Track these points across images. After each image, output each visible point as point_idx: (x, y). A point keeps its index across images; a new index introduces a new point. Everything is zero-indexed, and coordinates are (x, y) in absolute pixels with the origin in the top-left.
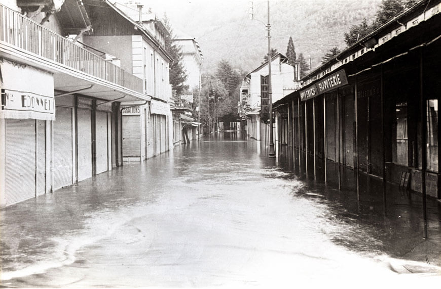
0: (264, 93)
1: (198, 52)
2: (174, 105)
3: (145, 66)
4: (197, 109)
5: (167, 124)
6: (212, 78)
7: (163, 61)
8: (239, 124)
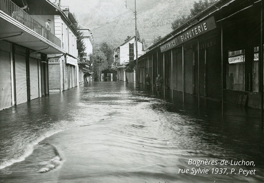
0: (131, 53)
1: (91, 36)
2: (79, 61)
3: (62, 34)
4: (92, 65)
5: (75, 71)
6: (98, 51)
7: (73, 34)
8: (112, 74)
